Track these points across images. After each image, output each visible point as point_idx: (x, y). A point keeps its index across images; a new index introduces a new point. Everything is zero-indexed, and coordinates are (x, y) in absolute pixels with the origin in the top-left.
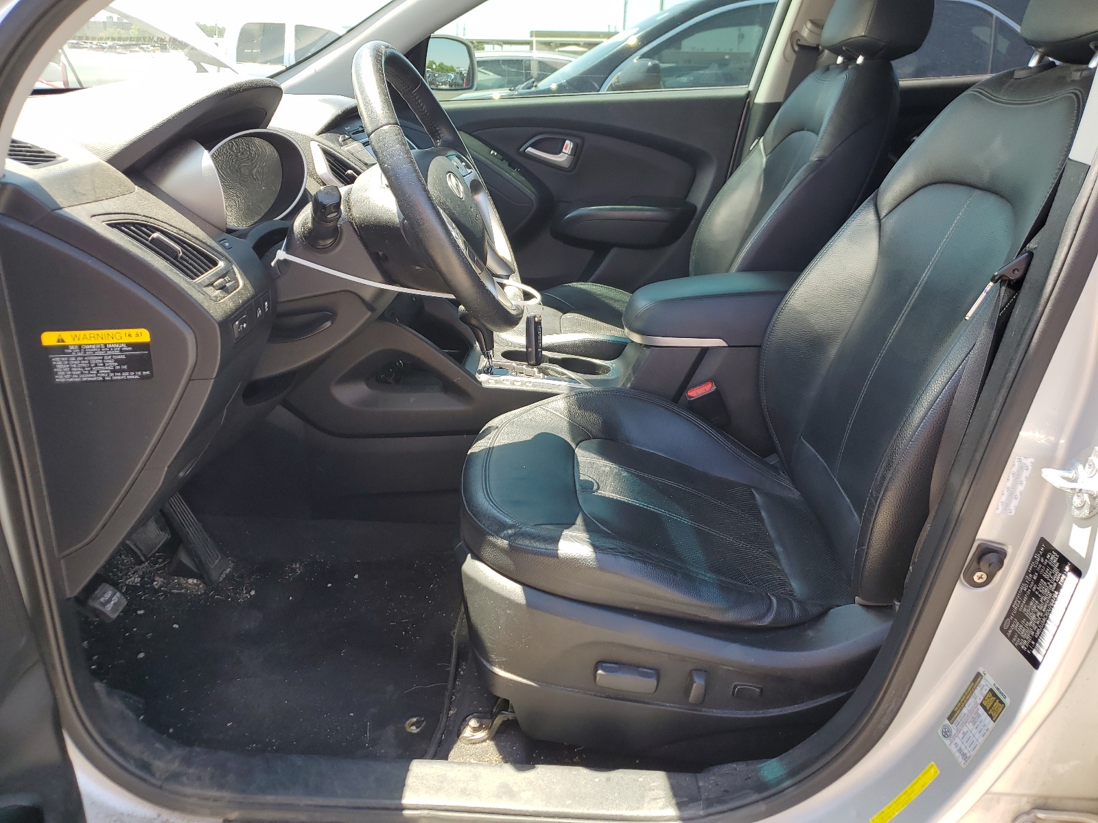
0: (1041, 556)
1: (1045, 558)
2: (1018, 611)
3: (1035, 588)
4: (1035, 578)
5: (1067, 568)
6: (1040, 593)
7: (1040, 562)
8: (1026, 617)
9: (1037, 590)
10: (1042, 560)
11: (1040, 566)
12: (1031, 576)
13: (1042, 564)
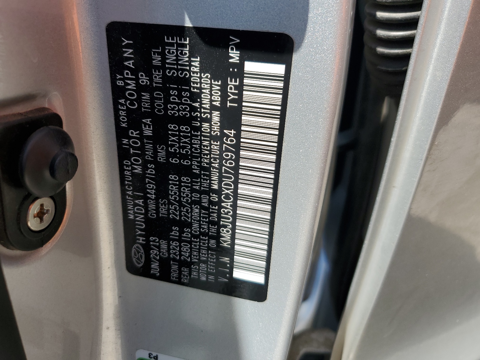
0: (134, 72)
1: (149, 70)
2: (147, 220)
3: (162, 154)
4: (148, 132)
5: (234, 55)
6: (184, 157)
7: (140, 89)
8: (174, 222)
9: (169, 155)
10: (144, 80)
11: (146, 96)
12: (135, 134)
13: (149, 89)
